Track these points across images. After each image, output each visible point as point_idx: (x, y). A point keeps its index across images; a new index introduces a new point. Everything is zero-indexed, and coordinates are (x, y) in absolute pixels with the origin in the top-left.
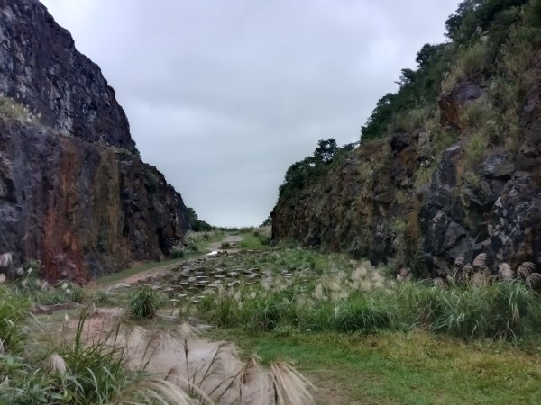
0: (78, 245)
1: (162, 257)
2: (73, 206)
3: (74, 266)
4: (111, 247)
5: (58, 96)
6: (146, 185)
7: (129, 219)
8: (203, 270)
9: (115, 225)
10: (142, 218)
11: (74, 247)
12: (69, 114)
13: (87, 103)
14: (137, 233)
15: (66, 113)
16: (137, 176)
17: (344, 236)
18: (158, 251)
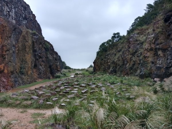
0: (8, 70)
1: (51, 77)
2: (6, 51)
3: (5, 80)
4: (27, 72)
5: (8, 10)
6: (44, 48)
7: (37, 61)
8: (68, 83)
9: (30, 63)
10: (43, 61)
11: (6, 71)
12: (14, 18)
13: (22, 16)
14: (40, 67)
15: (12, 18)
16: (41, 43)
17: (131, 68)
18: (50, 75)
